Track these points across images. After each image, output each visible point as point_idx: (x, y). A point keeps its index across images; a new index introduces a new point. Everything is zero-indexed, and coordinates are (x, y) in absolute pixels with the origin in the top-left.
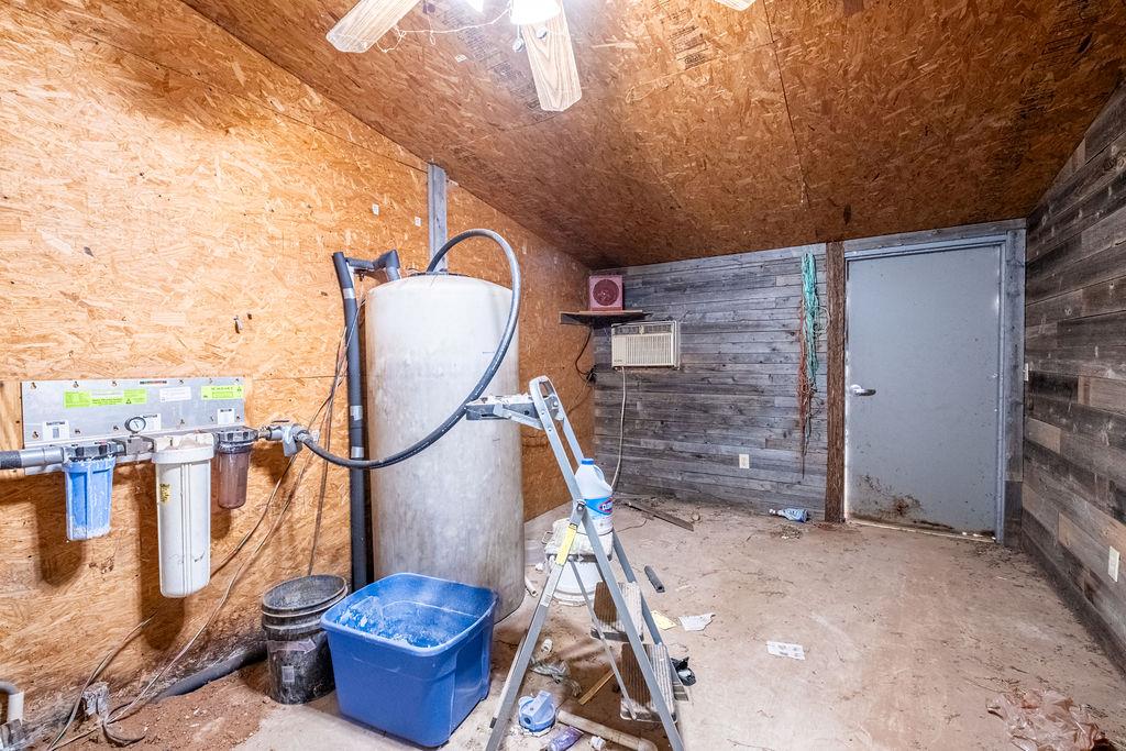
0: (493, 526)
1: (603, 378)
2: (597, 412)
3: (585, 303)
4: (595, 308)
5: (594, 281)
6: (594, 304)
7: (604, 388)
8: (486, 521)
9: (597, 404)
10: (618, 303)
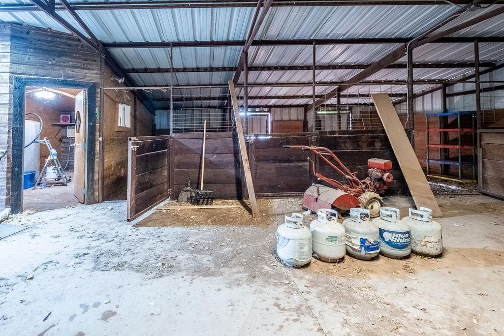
0: (33, 165)
1: (64, 140)
2: (62, 149)
3: (59, 120)
4: (62, 122)
5: (62, 116)
6: (62, 121)
7: (65, 143)
8: (32, 164)
9: (62, 147)
10: (69, 121)
